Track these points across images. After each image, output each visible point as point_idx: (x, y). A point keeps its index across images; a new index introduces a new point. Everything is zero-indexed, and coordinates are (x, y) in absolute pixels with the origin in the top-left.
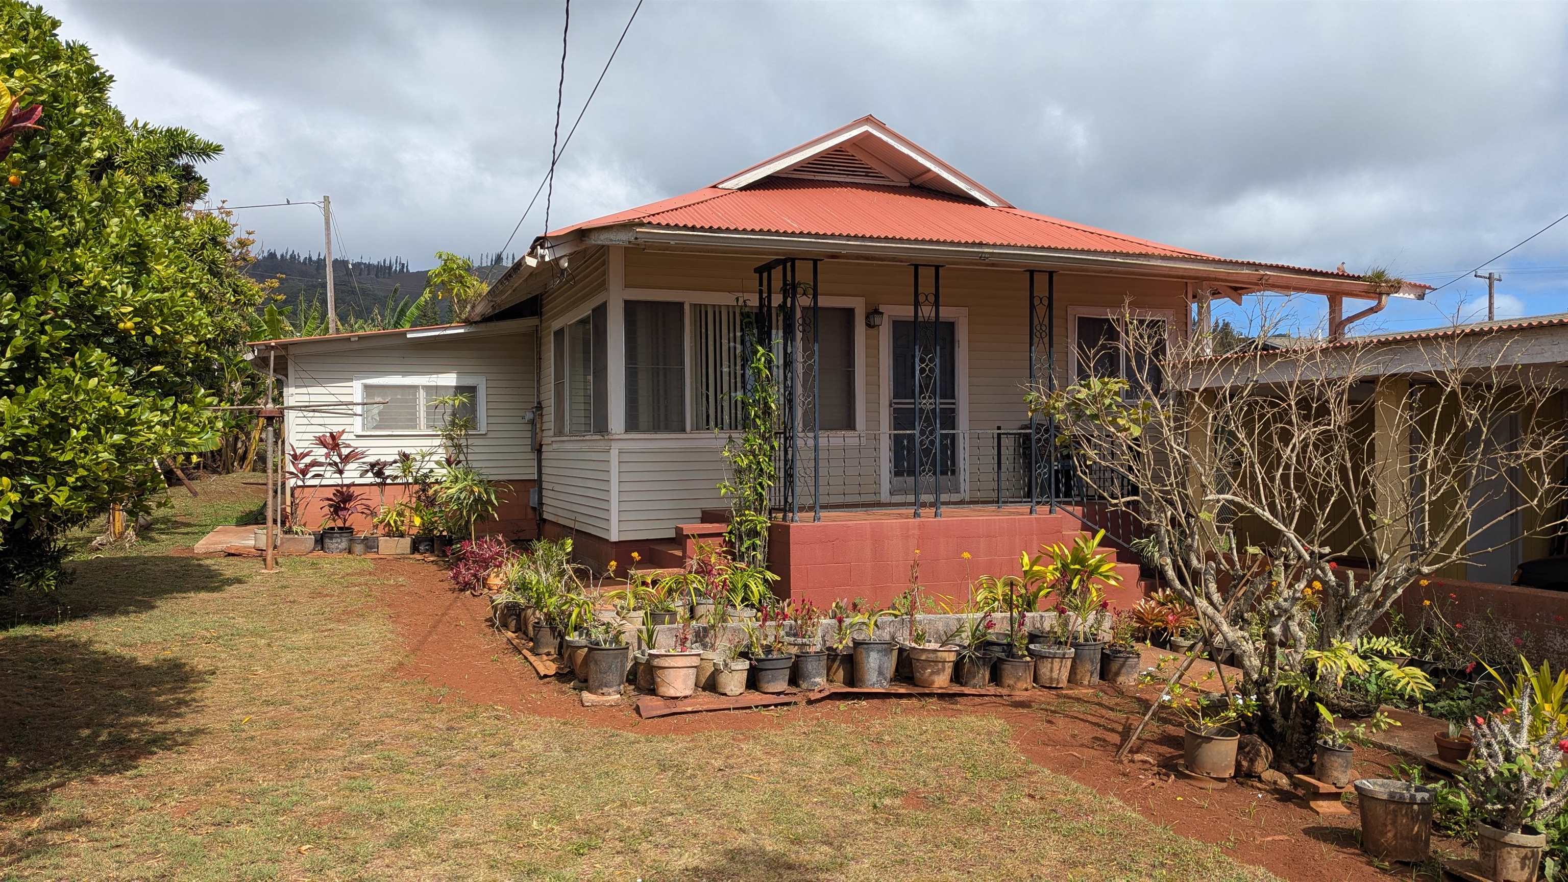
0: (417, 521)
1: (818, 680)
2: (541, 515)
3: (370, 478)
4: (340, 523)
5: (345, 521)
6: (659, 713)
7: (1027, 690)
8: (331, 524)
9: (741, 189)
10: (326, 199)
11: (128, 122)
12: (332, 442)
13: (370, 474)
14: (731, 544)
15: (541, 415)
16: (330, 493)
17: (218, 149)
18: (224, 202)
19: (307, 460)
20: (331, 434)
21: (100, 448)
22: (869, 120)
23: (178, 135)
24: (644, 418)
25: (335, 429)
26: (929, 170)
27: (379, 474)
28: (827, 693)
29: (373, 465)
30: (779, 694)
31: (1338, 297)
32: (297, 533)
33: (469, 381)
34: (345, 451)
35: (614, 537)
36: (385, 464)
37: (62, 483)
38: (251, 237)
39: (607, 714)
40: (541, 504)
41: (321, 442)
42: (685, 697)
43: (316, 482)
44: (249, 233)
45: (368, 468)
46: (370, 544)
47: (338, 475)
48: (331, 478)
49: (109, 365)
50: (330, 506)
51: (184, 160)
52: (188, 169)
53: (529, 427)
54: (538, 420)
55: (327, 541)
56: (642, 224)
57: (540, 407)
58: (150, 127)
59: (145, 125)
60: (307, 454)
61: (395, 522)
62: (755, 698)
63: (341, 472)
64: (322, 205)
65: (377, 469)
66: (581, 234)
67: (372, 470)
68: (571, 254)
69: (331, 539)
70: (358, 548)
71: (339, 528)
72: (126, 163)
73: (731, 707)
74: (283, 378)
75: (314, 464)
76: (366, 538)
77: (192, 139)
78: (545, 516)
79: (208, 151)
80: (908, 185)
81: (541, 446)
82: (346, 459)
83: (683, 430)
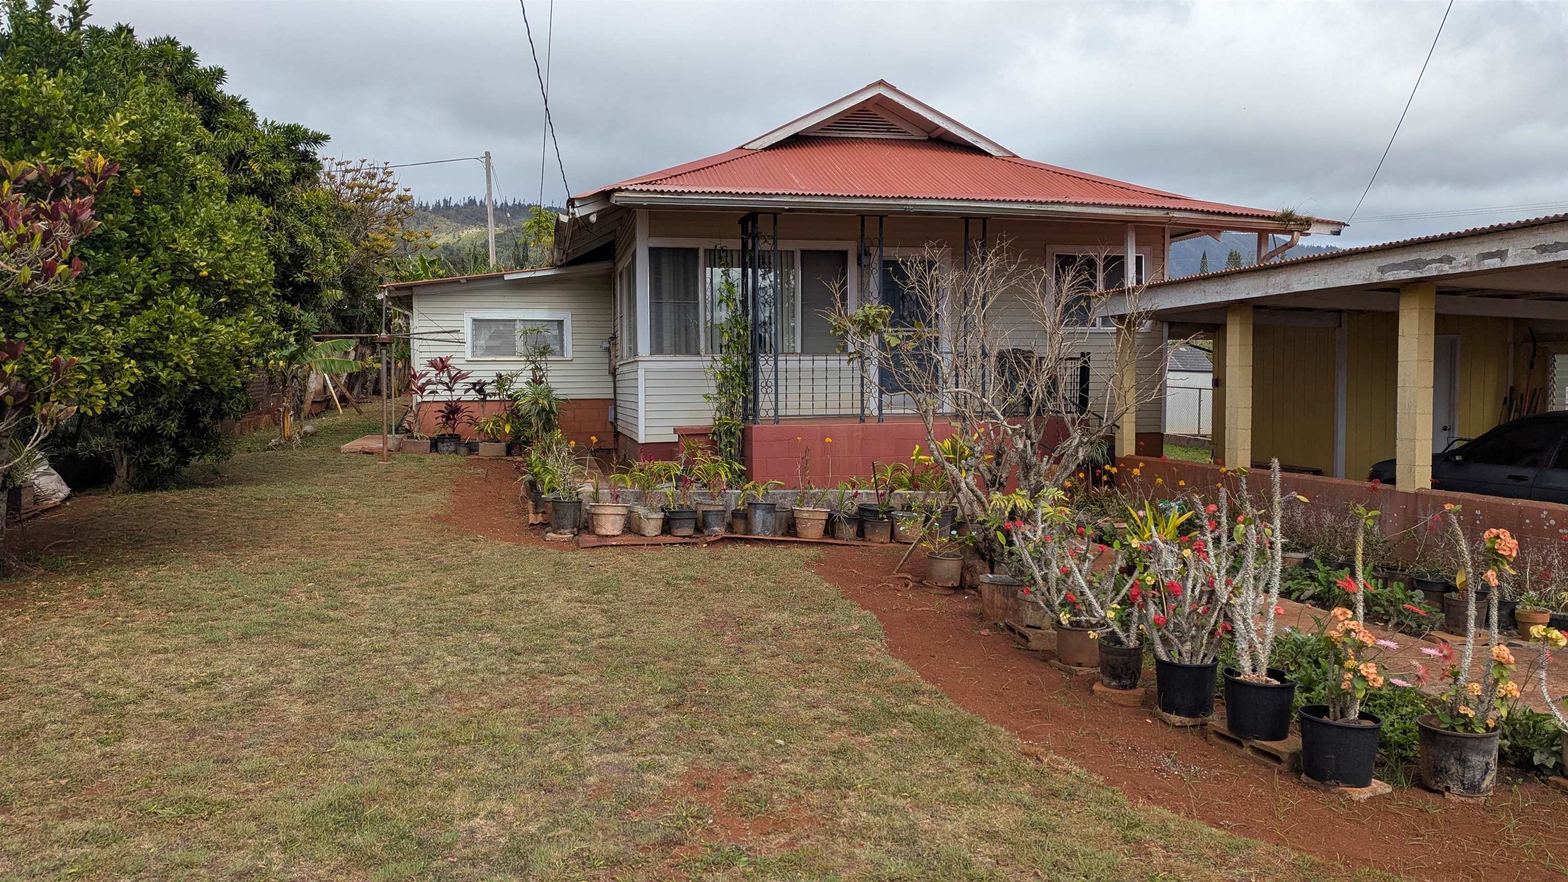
0: (508, 429)
1: (716, 529)
2: (615, 428)
3: (473, 395)
4: (450, 431)
5: (454, 429)
6: (592, 545)
7: (882, 543)
8: (444, 432)
9: (765, 149)
10: (487, 154)
11: (260, 121)
12: (441, 365)
13: (472, 392)
14: (714, 442)
15: (615, 344)
16: (443, 407)
17: (326, 138)
18: (386, 164)
19: (423, 380)
20: (441, 359)
21: (185, 346)
22: (881, 83)
23: (296, 129)
24: (667, 343)
25: (443, 356)
26: (939, 127)
27: (481, 391)
28: (720, 537)
29: (474, 384)
30: (684, 537)
31: (1264, 234)
32: (417, 438)
33: (557, 316)
34: (453, 373)
35: (641, 440)
36: (485, 384)
37: (165, 366)
38: (409, 194)
39: (560, 545)
40: (616, 418)
41: (433, 364)
42: (614, 536)
43: (430, 398)
44: (406, 191)
45: (471, 386)
46: (472, 448)
47: (448, 393)
48: (444, 395)
49: (197, 299)
50: (443, 417)
51: (301, 147)
52: (305, 154)
53: (607, 355)
54: (612, 349)
55: (440, 444)
56: (620, 190)
57: (614, 338)
58: (276, 124)
59: (273, 122)
60: (424, 376)
61: (492, 429)
62: (668, 539)
63: (450, 389)
64: (484, 160)
65: (479, 386)
66: (606, 195)
67: (474, 388)
68: (598, 212)
69: (443, 443)
70: (463, 450)
71: (450, 435)
72: (254, 154)
73: (645, 543)
74: (409, 314)
75: (429, 382)
76: (469, 443)
77: (306, 131)
78: (619, 429)
79: (319, 139)
80: (926, 138)
81: (615, 369)
82: (454, 379)
83: (698, 354)
